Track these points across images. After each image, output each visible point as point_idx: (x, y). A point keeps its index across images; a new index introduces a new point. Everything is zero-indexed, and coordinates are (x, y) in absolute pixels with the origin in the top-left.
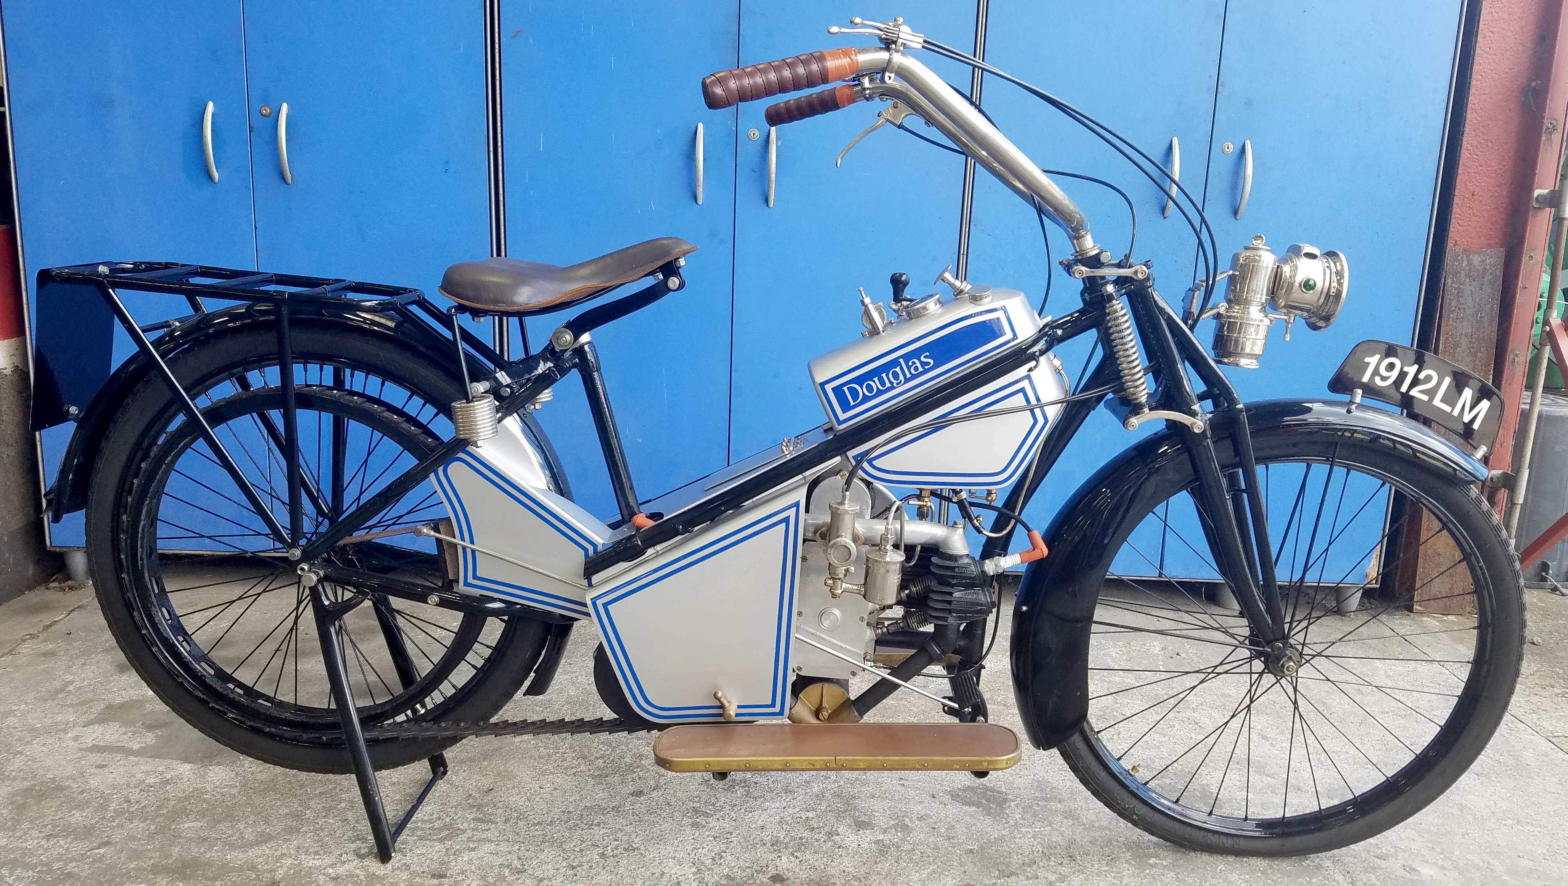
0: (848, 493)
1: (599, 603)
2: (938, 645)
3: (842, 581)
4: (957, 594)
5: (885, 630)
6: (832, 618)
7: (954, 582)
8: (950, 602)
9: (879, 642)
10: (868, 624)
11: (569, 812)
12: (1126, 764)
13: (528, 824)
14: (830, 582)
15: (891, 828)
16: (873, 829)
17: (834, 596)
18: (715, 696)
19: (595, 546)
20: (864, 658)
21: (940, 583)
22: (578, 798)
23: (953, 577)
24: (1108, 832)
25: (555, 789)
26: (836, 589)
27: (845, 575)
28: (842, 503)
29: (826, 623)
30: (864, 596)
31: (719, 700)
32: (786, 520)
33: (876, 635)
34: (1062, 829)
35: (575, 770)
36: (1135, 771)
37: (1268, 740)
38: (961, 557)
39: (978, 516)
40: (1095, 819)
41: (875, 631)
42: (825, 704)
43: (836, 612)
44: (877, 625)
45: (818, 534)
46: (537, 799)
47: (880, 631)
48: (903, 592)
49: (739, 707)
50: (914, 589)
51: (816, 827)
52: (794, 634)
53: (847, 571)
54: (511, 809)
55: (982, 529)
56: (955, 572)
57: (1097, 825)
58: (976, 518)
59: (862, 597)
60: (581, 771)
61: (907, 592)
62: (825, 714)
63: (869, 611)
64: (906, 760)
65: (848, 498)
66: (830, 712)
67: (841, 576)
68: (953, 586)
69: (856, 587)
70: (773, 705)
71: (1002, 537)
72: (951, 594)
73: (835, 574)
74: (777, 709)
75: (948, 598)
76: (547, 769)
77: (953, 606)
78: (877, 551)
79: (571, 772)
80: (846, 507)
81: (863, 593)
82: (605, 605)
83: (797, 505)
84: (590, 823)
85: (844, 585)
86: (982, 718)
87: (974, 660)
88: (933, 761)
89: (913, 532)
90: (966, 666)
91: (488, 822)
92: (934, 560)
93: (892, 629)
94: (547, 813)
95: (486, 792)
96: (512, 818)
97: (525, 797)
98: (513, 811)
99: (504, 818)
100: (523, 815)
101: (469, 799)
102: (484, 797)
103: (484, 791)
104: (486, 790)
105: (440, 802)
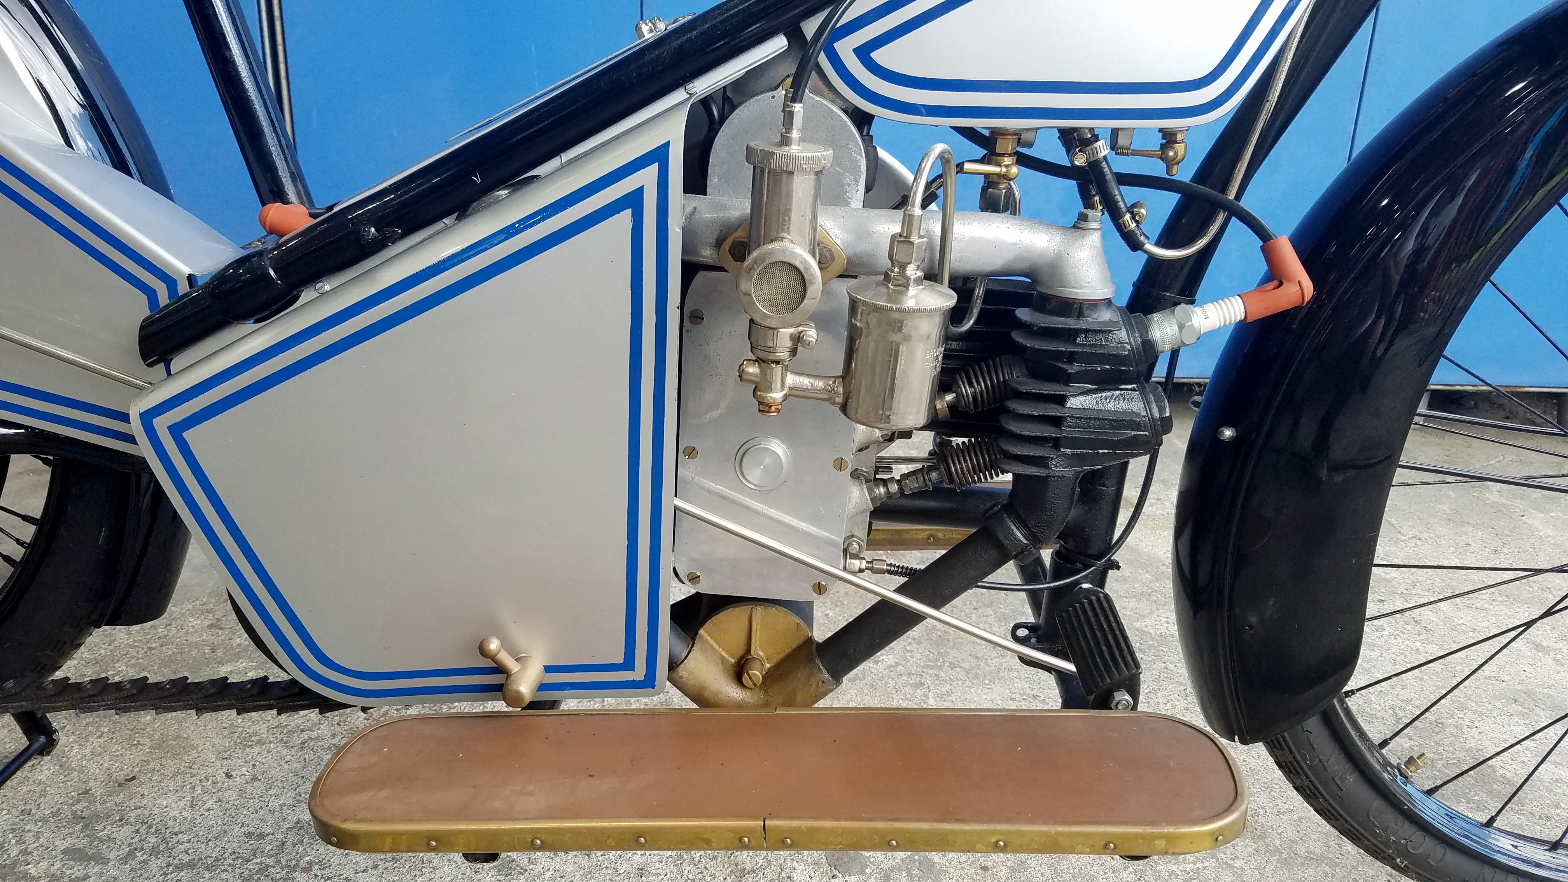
0: (798, 107)
1: (161, 423)
2: (1022, 523)
3: (786, 369)
4: (1075, 402)
5: (894, 488)
6: (768, 461)
7: (1073, 368)
8: (1057, 422)
9: (881, 512)
10: (855, 475)
11: (261, 836)
12: (1395, 753)
13: (169, 865)
14: (752, 370)
15: (900, 870)
16: (863, 872)
17: (764, 407)
18: (483, 651)
19: (170, 282)
20: (845, 551)
21: (1035, 374)
22: (290, 802)
23: (1071, 358)
24: (1327, 869)
25: (254, 779)
26: (769, 389)
27: (794, 352)
28: (785, 141)
29: (754, 474)
30: (844, 408)
31: (493, 659)
32: (634, 200)
33: (873, 500)
34: (1238, 864)
35: (305, 736)
36: (1412, 768)
37: (1548, 653)
38: (1094, 304)
39: (1134, 206)
40: (1295, 836)
41: (870, 491)
42: (757, 651)
43: (778, 447)
44: (876, 472)
45: (727, 245)
46: (209, 804)
47: (882, 490)
48: (942, 398)
49: (548, 669)
50: (967, 390)
51: (748, 867)
52: (670, 501)
53: (797, 339)
54: (150, 827)
55: (1142, 238)
56: (1074, 343)
57: (1302, 850)
58: (1130, 210)
59: (837, 410)
60: (317, 738)
61: (949, 397)
62: (756, 673)
63: (857, 445)
64: (952, 832)
65: (798, 121)
66: (768, 666)
67: (783, 354)
68: (1067, 379)
69: (820, 384)
70: (629, 664)
71: (1187, 258)
72: (1061, 400)
73: (768, 350)
74: (639, 673)
75: (1052, 410)
76: (255, 734)
77: (1066, 431)
78: (878, 284)
79: (297, 740)
80: (795, 149)
81: (840, 400)
82: (177, 430)
83: (660, 155)
84: (294, 862)
85: (791, 379)
86: (1127, 697)
87: (1094, 551)
88: (1021, 833)
89: (973, 240)
90: (1074, 563)
91: (91, 858)
92: (1023, 314)
93: (912, 485)
94: (216, 838)
95: (119, 785)
96: (142, 849)
97: (189, 798)
98: (153, 830)
99: (128, 849)
100: (168, 843)
101: (78, 802)
102: (110, 796)
103: (117, 781)
104: (122, 779)
105: (20, 808)
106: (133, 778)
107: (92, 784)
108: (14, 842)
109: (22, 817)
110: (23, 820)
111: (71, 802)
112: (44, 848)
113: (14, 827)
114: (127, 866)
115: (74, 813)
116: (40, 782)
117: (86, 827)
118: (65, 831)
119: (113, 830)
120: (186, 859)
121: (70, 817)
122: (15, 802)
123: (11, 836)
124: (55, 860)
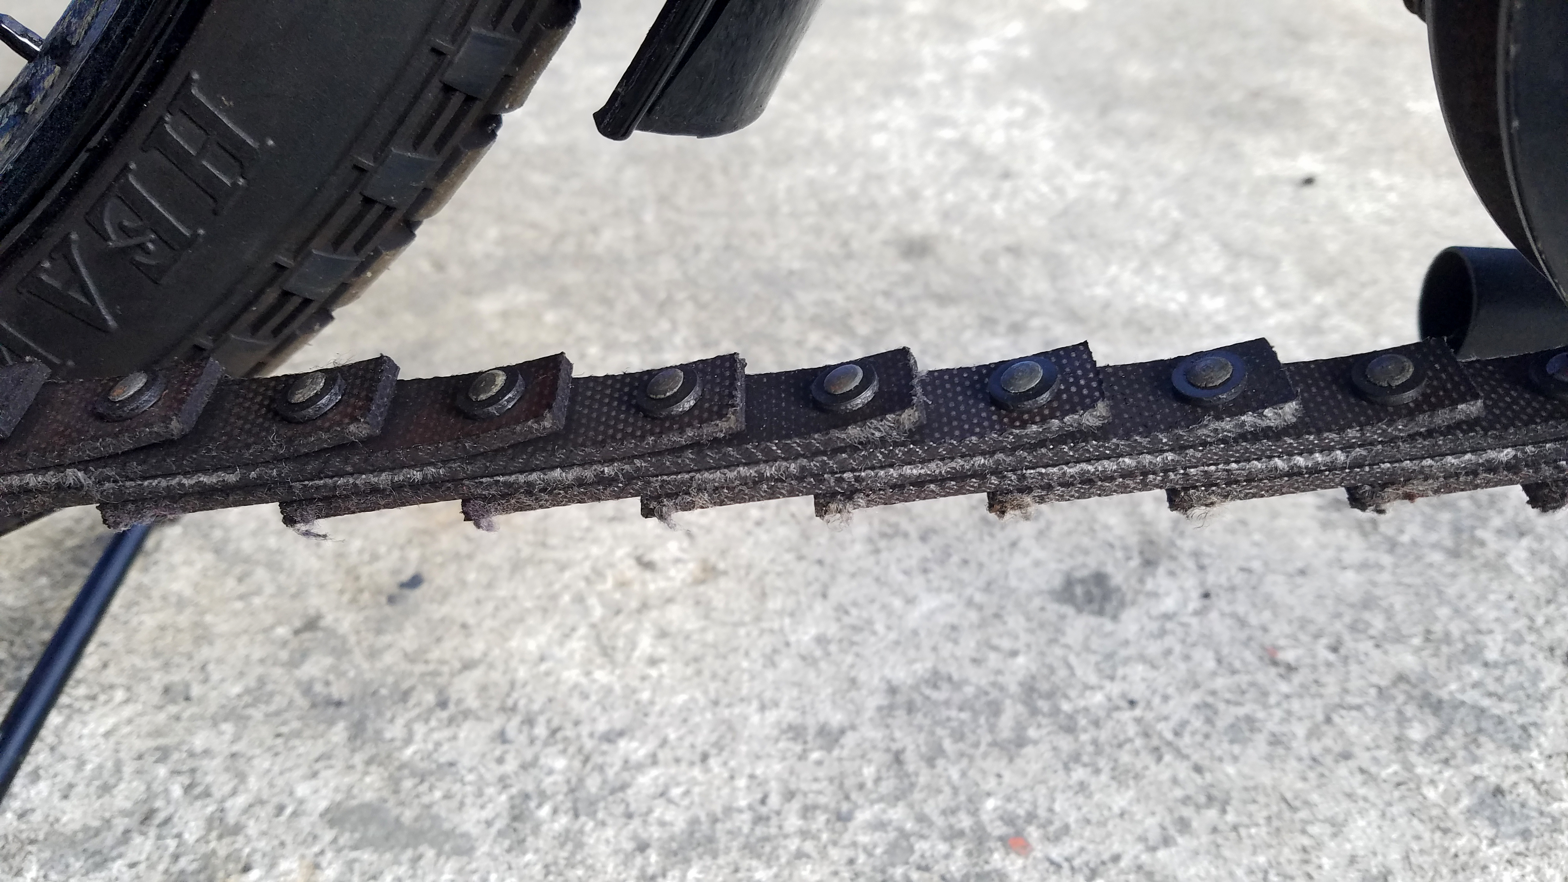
94: (719, 746)
95: (391, 600)
96: (543, 797)
97: (582, 631)
98: (540, 731)
99: (504, 798)
100: (601, 768)
101: (304, 655)
102: (379, 632)
103: (378, 591)
104: (388, 582)
105: (159, 679)
106: (415, 582)
107: (316, 601)
108: (177, 791)
109: (173, 709)
110: (177, 718)
111: (284, 655)
112: (270, 809)
113: (161, 741)
114: (529, 857)
115: (307, 689)
116: (181, 604)
117: (357, 731)
118: (307, 748)
119: (436, 736)
120: (678, 820)
121: (302, 702)
122: (138, 661)
123: (162, 771)
124: (316, 849)
